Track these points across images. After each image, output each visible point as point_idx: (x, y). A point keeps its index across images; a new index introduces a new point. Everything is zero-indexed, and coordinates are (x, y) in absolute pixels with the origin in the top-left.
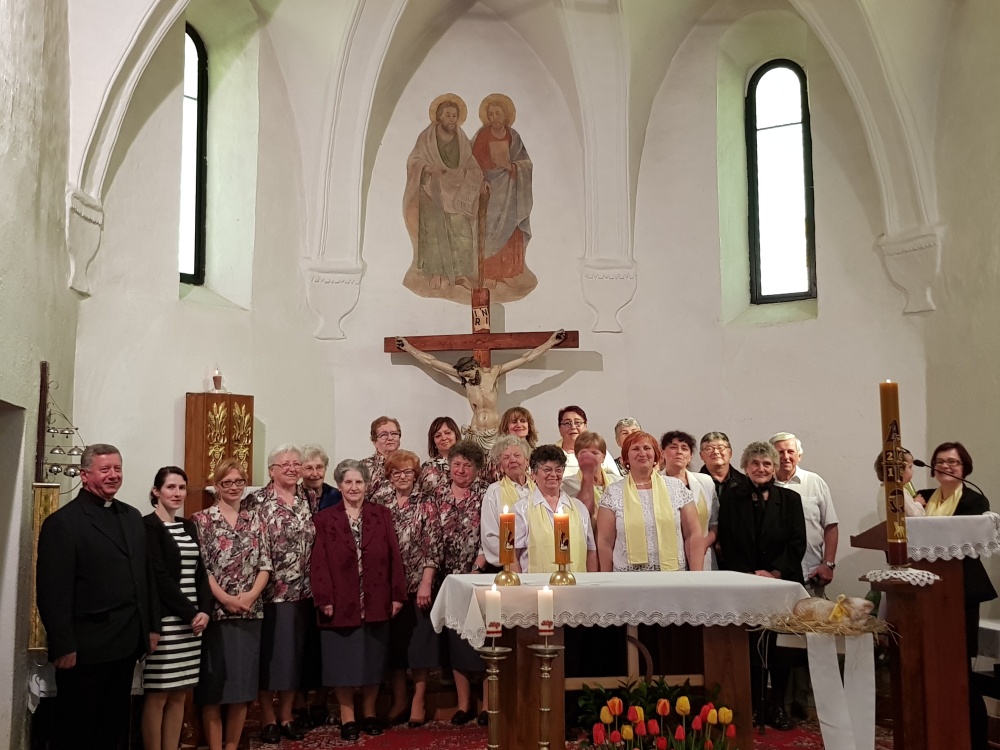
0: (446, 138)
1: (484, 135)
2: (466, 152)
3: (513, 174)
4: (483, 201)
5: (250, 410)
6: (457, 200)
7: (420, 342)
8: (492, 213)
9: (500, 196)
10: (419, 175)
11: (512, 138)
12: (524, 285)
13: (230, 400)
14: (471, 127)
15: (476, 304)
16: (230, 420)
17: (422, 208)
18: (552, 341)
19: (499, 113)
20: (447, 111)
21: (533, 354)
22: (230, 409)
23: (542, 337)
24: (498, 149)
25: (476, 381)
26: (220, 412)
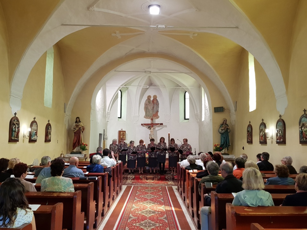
0: (149, 100)
1: (153, 100)
2: (151, 102)
3: (157, 104)
4: (153, 107)
5: (125, 132)
6: (150, 107)
7: (145, 124)
8: (154, 109)
9: (155, 107)
10: (146, 105)
11: (157, 100)
12: (158, 117)
13: (123, 131)
14: (152, 99)
15: (151, 120)
16: (123, 133)
17: (146, 109)
18: (159, 124)
19: (155, 97)
20: (149, 97)
21: (158, 126)
22: (123, 132)
23: (158, 124)
24: (155, 101)
25: (151, 129)
26: (122, 133)
